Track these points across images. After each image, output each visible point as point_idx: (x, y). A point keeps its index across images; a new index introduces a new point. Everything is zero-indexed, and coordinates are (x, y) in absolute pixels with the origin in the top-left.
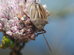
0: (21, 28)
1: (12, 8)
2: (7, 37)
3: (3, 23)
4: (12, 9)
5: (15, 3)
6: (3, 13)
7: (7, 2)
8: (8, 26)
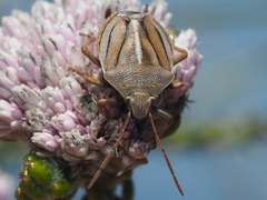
0: (88, 116)
1: (54, 44)
2: (38, 154)
3: (24, 103)
4: (57, 49)
5: (69, 26)
6: (21, 64)
7: (38, 26)
8: (39, 112)
